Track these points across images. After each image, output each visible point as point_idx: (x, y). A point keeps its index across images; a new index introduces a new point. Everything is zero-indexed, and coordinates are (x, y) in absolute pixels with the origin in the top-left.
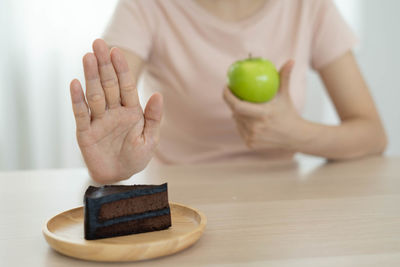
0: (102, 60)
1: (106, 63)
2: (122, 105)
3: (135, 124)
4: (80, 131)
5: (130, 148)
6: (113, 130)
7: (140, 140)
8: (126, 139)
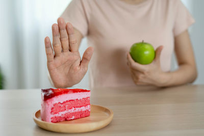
0: (61, 27)
1: (63, 29)
2: (70, 51)
3: (76, 61)
4: (49, 62)
5: (73, 72)
6: (65, 63)
7: (78, 68)
8: (71, 67)
